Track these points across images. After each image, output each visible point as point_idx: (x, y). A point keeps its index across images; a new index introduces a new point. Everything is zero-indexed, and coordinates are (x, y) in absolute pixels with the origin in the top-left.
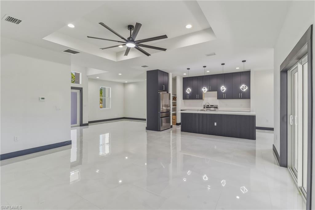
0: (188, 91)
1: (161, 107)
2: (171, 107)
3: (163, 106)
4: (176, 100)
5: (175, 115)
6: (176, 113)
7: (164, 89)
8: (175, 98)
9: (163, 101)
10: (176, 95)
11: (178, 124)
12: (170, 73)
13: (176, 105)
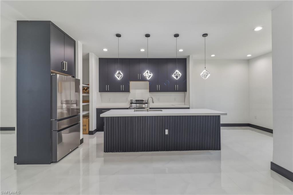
0: (119, 77)
1: (59, 104)
2: (81, 104)
3: (62, 103)
4: (88, 93)
5: (86, 116)
6: (89, 113)
7: (66, 69)
8: (86, 90)
9: (63, 94)
10: (88, 85)
11: (91, 133)
12: (79, 42)
13: (88, 101)
